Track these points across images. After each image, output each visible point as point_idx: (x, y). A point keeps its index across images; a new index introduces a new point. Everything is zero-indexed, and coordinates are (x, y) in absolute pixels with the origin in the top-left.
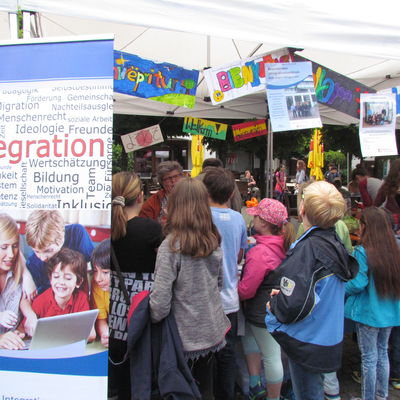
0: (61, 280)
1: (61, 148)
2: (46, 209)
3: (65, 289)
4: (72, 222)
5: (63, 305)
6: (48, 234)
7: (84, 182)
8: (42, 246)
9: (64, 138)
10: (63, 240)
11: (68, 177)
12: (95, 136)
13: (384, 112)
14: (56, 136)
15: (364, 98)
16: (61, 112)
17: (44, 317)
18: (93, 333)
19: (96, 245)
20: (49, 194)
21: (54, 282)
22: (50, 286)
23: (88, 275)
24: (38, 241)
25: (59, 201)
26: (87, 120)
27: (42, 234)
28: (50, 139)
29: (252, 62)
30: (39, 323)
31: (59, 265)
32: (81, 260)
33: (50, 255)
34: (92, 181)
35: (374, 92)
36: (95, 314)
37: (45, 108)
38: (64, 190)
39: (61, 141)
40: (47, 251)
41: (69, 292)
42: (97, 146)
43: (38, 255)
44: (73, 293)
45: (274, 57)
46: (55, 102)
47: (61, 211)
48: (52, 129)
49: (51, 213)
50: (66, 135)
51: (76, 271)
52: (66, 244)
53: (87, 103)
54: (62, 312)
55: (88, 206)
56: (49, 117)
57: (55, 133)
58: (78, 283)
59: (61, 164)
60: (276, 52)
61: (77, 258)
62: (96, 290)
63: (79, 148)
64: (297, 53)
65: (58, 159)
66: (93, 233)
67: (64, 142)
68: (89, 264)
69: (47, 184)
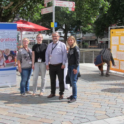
1: (9, 40)
4: (11, 50)
6: (7, 52)
7: (13, 45)
8: (6, 54)
9: (10, 38)
11: (10, 44)
12: (14, 38)
16: (9, 35)
17: (7, 63)
18: (14, 65)
20: (7, 47)
21: (8, 59)
25: (9, 47)
26: (13, 36)
28: (7, 38)
32: (12, 55)
37: (6, 34)
41: (11, 60)
42: (15, 40)
46: (8, 33)
49: (8, 49)
51: (12, 57)
53: (13, 33)
55: (14, 48)
59: (9, 42)
63: (12, 40)
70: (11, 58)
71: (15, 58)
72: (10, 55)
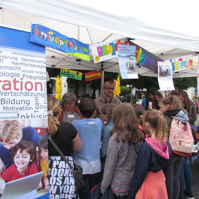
0: (21, 159)
1: (18, 86)
2: (10, 119)
3: (23, 163)
4: (26, 125)
5: (22, 172)
6: (11, 133)
9: (20, 81)
10: (21, 136)
11: (23, 102)
12: (38, 81)
13: (167, 70)
14: (15, 79)
15: (159, 64)
16: (18, 66)
17: (9, 181)
18: (41, 185)
19: (40, 137)
20: (11, 111)
21: (16, 160)
22: (14, 163)
23: (37, 154)
24: (5, 138)
25: (18, 115)
26: (33, 72)
27: (7, 134)
28: (11, 80)
29: (112, 43)
30: (7, 185)
31: (19, 150)
32: (32, 146)
33: (13, 145)
34: (37, 104)
35: (163, 61)
36: (41, 174)
37: (7, 63)
38: (21, 109)
39: (18, 82)
41: (26, 164)
42: (39, 86)
43: (5, 146)
44: (28, 165)
45: (121, 42)
46: (14, 60)
47: (20, 120)
48: (12, 75)
49: (13, 121)
50: (22, 79)
51: (30, 152)
52: (23, 138)
53: (33, 63)
54: (22, 176)
55: (36, 117)
56: (10, 68)
57: (14, 77)
58: (31, 159)
59: (19, 94)
60: (122, 39)
61: (30, 145)
62: (41, 161)
63: (29, 86)
64: (131, 41)
65: (17, 91)
66: (39, 131)
67: (20, 82)
68: (37, 148)
69: (10, 106)
72: (20, 146)
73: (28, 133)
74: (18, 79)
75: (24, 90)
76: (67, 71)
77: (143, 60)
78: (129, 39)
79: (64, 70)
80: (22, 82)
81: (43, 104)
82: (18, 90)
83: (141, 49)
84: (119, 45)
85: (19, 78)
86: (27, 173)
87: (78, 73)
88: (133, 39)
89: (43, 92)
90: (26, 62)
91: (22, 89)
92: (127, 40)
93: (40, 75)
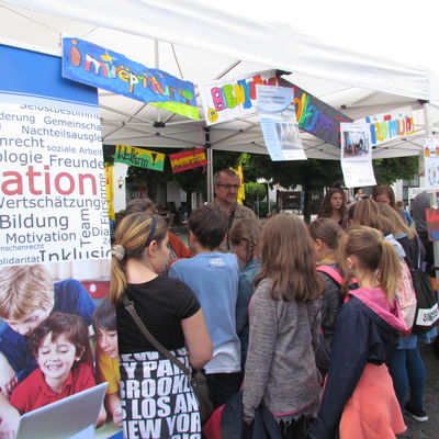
0: (54, 355)
1: (39, 183)
2: (23, 264)
3: (61, 366)
4: (63, 277)
5: (58, 388)
6: (28, 296)
7: (75, 226)
8: (20, 315)
9: (43, 171)
10: (53, 302)
11: (53, 221)
12: (85, 171)
13: (361, 141)
14: (31, 168)
15: (344, 127)
16: (37, 137)
17: (30, 410)
18: (103, 414)
19: (97, 303)
20: (26, 243)
21: (42, 359)
22: (38, 366)
23: (91, 342)
24: (14, 308)
25: (42, 252)
26: (73, 150)
28: (23, 171)
29: (243, 81)
30: (23, 422)
31: (49, 336)
32: (79, 324)
33: (34, 325)
34: (86, 225)
35: (351, 121)
36: (102, 389)
37: (12, 130)
38: (49, 238)
39: (39, 174)
40: (29, 320)
41: (66, 369)
42: (87, 183)
43: (15, 328)
44: (72, 369)
45: (263, 79)
46: (27, 124)
47: (47, 265)
48: (23, 158)
49: (31, 268)
50: (47, 167)
51: (74, 339)
52: (57, 308)
53: (72, 130)
55: (84, 255)
56: (18, 142)
57: (29, 164)
58: (77, 354)
59: (41, 203)
60: (265, 73)
61: (74, 323)
62: (102, 358)
63: (65, 184)
64: (283, 77)
65: (37, 197)
66: (93, 288)
67: (43, 175)
68: (91, 328)
69: (23, 231)
70: (70, 356)
71: (99, 350)
72: (52, 326)
73: (67, 294)
74: (38, 168)
75: (54, 194)
76: (129, 151)
77: (310, 119)
78: (279, 73)
79: (123, 149)
80: (47, 175)
81: (99, 225)
82: (40, 193)
83: (304, 95)
84: (258, 86)
85: (42, 165)
86: (69, 388)
87: (154, 156)
88: (289, 73)
89: (98, 197)
90: (55, 128)
91: (48, 192)
92: (274, 76)
93: (90, 158)
